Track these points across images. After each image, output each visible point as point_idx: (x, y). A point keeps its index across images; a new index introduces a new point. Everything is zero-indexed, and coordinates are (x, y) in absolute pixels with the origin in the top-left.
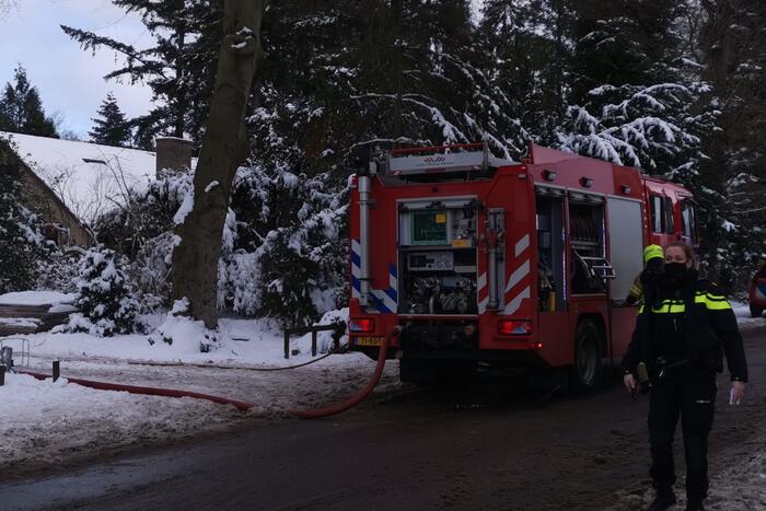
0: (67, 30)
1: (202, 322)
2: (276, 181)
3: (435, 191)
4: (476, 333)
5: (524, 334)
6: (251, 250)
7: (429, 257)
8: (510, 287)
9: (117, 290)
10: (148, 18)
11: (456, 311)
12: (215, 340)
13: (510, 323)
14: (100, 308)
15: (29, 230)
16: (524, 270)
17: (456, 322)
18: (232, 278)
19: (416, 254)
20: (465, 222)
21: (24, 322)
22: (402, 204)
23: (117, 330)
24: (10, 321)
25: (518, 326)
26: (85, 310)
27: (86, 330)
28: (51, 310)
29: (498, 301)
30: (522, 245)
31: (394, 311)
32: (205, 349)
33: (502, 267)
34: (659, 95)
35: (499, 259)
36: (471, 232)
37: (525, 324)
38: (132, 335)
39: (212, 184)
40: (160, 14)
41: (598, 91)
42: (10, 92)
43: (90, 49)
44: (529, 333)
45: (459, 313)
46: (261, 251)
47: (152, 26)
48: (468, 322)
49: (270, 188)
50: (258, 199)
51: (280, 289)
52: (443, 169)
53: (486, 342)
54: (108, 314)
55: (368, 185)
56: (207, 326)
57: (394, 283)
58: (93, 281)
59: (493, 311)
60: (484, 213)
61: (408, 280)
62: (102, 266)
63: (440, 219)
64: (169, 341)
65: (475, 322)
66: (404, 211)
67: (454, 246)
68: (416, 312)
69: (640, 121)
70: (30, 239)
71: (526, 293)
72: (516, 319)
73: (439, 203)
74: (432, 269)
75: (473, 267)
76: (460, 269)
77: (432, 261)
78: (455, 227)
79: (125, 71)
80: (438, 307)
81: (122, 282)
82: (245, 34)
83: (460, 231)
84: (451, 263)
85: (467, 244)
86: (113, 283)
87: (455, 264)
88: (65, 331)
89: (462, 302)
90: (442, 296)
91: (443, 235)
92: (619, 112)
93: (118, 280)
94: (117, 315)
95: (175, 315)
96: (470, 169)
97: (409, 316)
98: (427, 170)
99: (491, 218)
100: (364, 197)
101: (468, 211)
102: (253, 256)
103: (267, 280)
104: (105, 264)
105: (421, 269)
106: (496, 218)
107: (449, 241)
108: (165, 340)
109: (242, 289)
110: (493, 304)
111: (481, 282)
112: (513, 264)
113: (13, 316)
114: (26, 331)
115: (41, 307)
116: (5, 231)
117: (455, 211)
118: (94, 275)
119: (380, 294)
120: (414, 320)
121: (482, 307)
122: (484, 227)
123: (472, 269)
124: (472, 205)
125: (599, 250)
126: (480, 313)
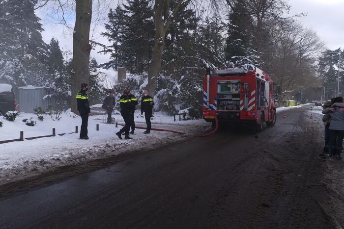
3: (228, 79)
4: (240, 115)
5: (253, 116)
8: (249, 103)
10: (109, 38)
11: (233, 109)
13: (249, 113)
16: (254, 99)
17: (233, 112)
19: (221, 95)
20: (236, 87)
22: (218, 82)
25: (252, 114)
29: (246, 107)
30: (253, 93)
31: (216, 109)
34: (250, 58)
35: (247, 97)
36: (237, 89)
39: (153, 77)
40: (112, 37)
41: (233, 57)
44: (255, 115)
47: (110, 40)
48: (236, 113)
51: (168, 104)
52: (231, 73)
53: (242, 118)
55: (209, 77)
57: (216, 102)
59: (245, 110)
60: (242, 84)
61: (219, 101)
63: (229, 86)
65: (239, 112)
66: (219, 83)
67: (233, 93)
68: (221, 110)
69: (246, 64)
71: (254, 105)
72: (252, 111)
73: (229, 82)
74: (225, 99)
76: (233, 99)
77: (226, 97)
78: (233, 88)
79: (102, 51)
80: (227, 109)
82: (161, 39)
84: (231, 97)
85: (237, 92)
89: (234, 107)
90: (228, 106)
91: (230, 90)
92: (240, 62)
100: (208, 80)
101: (237, 84)
106: (246, 86)
107: (231, 92)
111: (241, 102)
112: (250, 98)
113: (98, 110)
117: (233, 84)
119: (212, 105)
120: (221, 112)
121: (241, 108)
122: (242, 88)
123: (238, 99)
124: (239, 82)
125: (263, 95)
126: (241, 110)
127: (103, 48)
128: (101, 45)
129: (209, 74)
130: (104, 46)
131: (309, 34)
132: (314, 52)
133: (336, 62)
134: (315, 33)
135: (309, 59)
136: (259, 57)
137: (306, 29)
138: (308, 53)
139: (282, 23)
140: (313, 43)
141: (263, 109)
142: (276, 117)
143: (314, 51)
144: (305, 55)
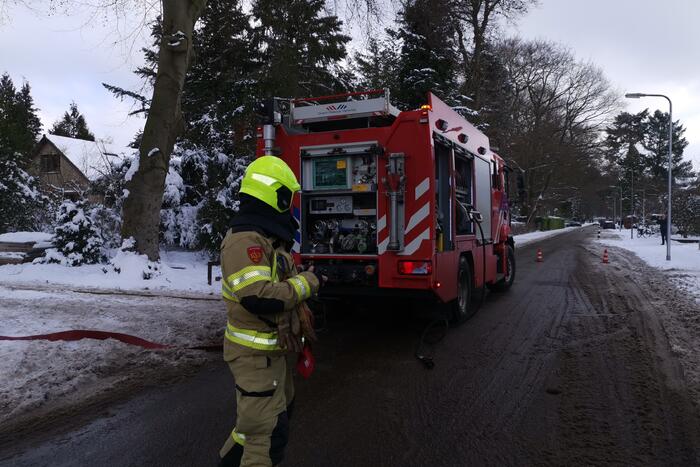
0: (106, 86)
1: (145, 256)
2: (213, 159)
3: (337, 139)
4: (377, 271)
5: (424, 274)
6: (194, 204)
7: (329, 201)
8: (409, 229)
9: (85, 231)
11: (355, 250)
12: (156, 269)
13: (410, 263)
14: (71, 245)
15: (26, 188)
16: (424, 212)
17: (354, 261)
18: (179, 223)
19: (317, 199)
20: (365, 168)
21: (13, 255)
22: (305, 151)
23: (84, 261)
24: (4, 255)
25: (419, 267)
26: (59, 246)
27: (58, 262)
28: (35, 246)
29: (398, 242)
30: (422, 188)
31: (298, 251)
32: (147, 277)
33: (402, 209)
35: (399, 202)
36: (369, 178)
37: (426, 264)
38: (97, 264)
39: (153, 150)
42: (67, 117)
43: (120, 97)
44: (429, 273)
45: (358, 252)
46: (200, 205)
48: (367, 262)
49: (208, 163)
50: (200, 170)
51: (210, 231)
52: (345, 116)
53: (384, 282)
54: (76, 249)
55: (272, 133)
56: (150, 259)
58: (66, 225)
59: (393, 251)
60: (384, 158)
61: (310, 222)
62: (74, 213)
63: (340, 165)
64: (118, 271)
65: (374, 262)
66: (306, 158)
67: (355, 190)
68: (317, 252)
70: (27, 194)
71: (426, 235)
72: (418, 259)
73: (340, 149)
74: (333, 212)
75: (374, 210)
76: (357, 212)
77: (332, 205)
78: (355, 173)
79: (140, 111)
80: (338, 247)
81: (89, 226)
82: (179, 36)
83: (359, 177)
84: (351, 206)
85: (367, 188)
86: (81, 226)
87: (354, 208)
88: (43, 262)
89: (361, 242)
90: (341, 237)
91: (343, 180)
93: (86, 223)
94: (85, 250)
95: (124, 250)
96: (371, 115)
97: (312, 255)
98: (329, 118)
99: (392, 163)
100: (269, 144)
101: (367, 157)
102: (195, 208)
103: (201, 224)
104: (76, 212)
105: (323, 212)
106: (396, 162)
107: (349, 186)
108: (115, 270)
109: (186, 230)
110: (394, 245)
111: (381, 224)
112: (412, 207)
113: (6, 251)
114: (15, 262)
115: (26, 244)
116: (6, 188)
117: (354, 157)
118: (66, 220)
120: (316, 259)
121: (382, 248)
122: (384, 171)
123: (372, 212)
124: (373, 150)
125: (467, 198)
126: (380, 253)
127: (139, 102)
128: (136, 96)
129: (271, 121)
130: (143, 98)
131: (587, 76)
132: (599, 112)
133: (641, 138)
134: (599, 74)
135: (589, 129)
136: (475, 113)
137: (580, 66)
138: (586, 115)
139: (530, 51)
140: (595, 94)
141: (467, 246)
142: (513, 264)
143: (598, 109)
144: (579, 119)
